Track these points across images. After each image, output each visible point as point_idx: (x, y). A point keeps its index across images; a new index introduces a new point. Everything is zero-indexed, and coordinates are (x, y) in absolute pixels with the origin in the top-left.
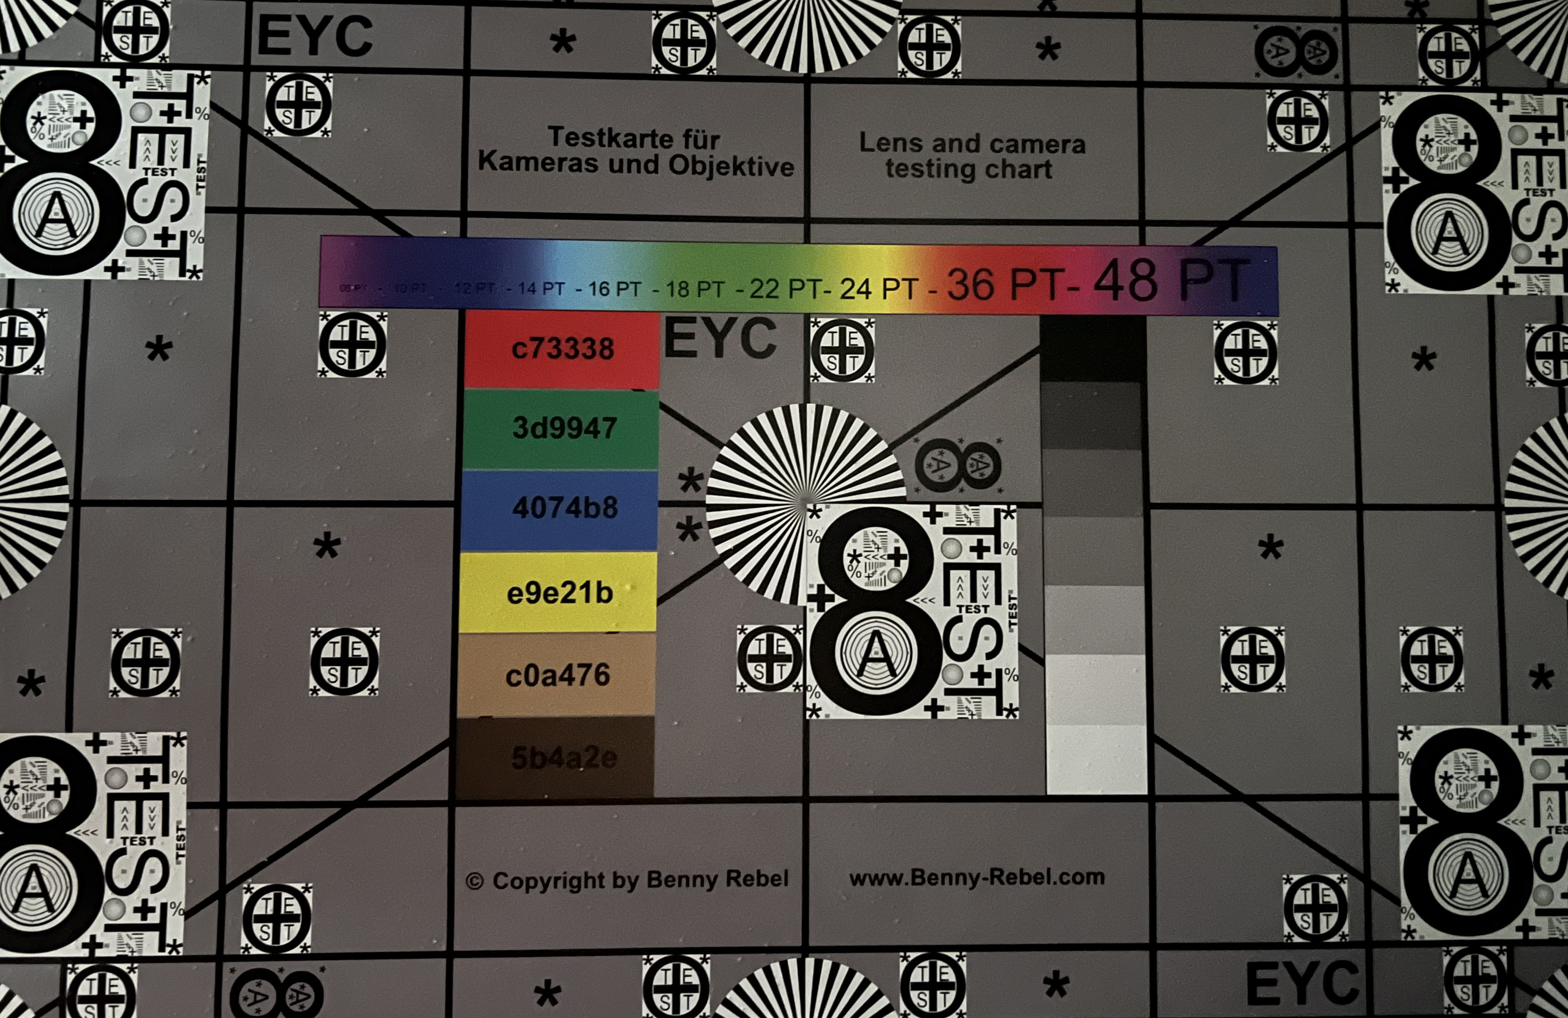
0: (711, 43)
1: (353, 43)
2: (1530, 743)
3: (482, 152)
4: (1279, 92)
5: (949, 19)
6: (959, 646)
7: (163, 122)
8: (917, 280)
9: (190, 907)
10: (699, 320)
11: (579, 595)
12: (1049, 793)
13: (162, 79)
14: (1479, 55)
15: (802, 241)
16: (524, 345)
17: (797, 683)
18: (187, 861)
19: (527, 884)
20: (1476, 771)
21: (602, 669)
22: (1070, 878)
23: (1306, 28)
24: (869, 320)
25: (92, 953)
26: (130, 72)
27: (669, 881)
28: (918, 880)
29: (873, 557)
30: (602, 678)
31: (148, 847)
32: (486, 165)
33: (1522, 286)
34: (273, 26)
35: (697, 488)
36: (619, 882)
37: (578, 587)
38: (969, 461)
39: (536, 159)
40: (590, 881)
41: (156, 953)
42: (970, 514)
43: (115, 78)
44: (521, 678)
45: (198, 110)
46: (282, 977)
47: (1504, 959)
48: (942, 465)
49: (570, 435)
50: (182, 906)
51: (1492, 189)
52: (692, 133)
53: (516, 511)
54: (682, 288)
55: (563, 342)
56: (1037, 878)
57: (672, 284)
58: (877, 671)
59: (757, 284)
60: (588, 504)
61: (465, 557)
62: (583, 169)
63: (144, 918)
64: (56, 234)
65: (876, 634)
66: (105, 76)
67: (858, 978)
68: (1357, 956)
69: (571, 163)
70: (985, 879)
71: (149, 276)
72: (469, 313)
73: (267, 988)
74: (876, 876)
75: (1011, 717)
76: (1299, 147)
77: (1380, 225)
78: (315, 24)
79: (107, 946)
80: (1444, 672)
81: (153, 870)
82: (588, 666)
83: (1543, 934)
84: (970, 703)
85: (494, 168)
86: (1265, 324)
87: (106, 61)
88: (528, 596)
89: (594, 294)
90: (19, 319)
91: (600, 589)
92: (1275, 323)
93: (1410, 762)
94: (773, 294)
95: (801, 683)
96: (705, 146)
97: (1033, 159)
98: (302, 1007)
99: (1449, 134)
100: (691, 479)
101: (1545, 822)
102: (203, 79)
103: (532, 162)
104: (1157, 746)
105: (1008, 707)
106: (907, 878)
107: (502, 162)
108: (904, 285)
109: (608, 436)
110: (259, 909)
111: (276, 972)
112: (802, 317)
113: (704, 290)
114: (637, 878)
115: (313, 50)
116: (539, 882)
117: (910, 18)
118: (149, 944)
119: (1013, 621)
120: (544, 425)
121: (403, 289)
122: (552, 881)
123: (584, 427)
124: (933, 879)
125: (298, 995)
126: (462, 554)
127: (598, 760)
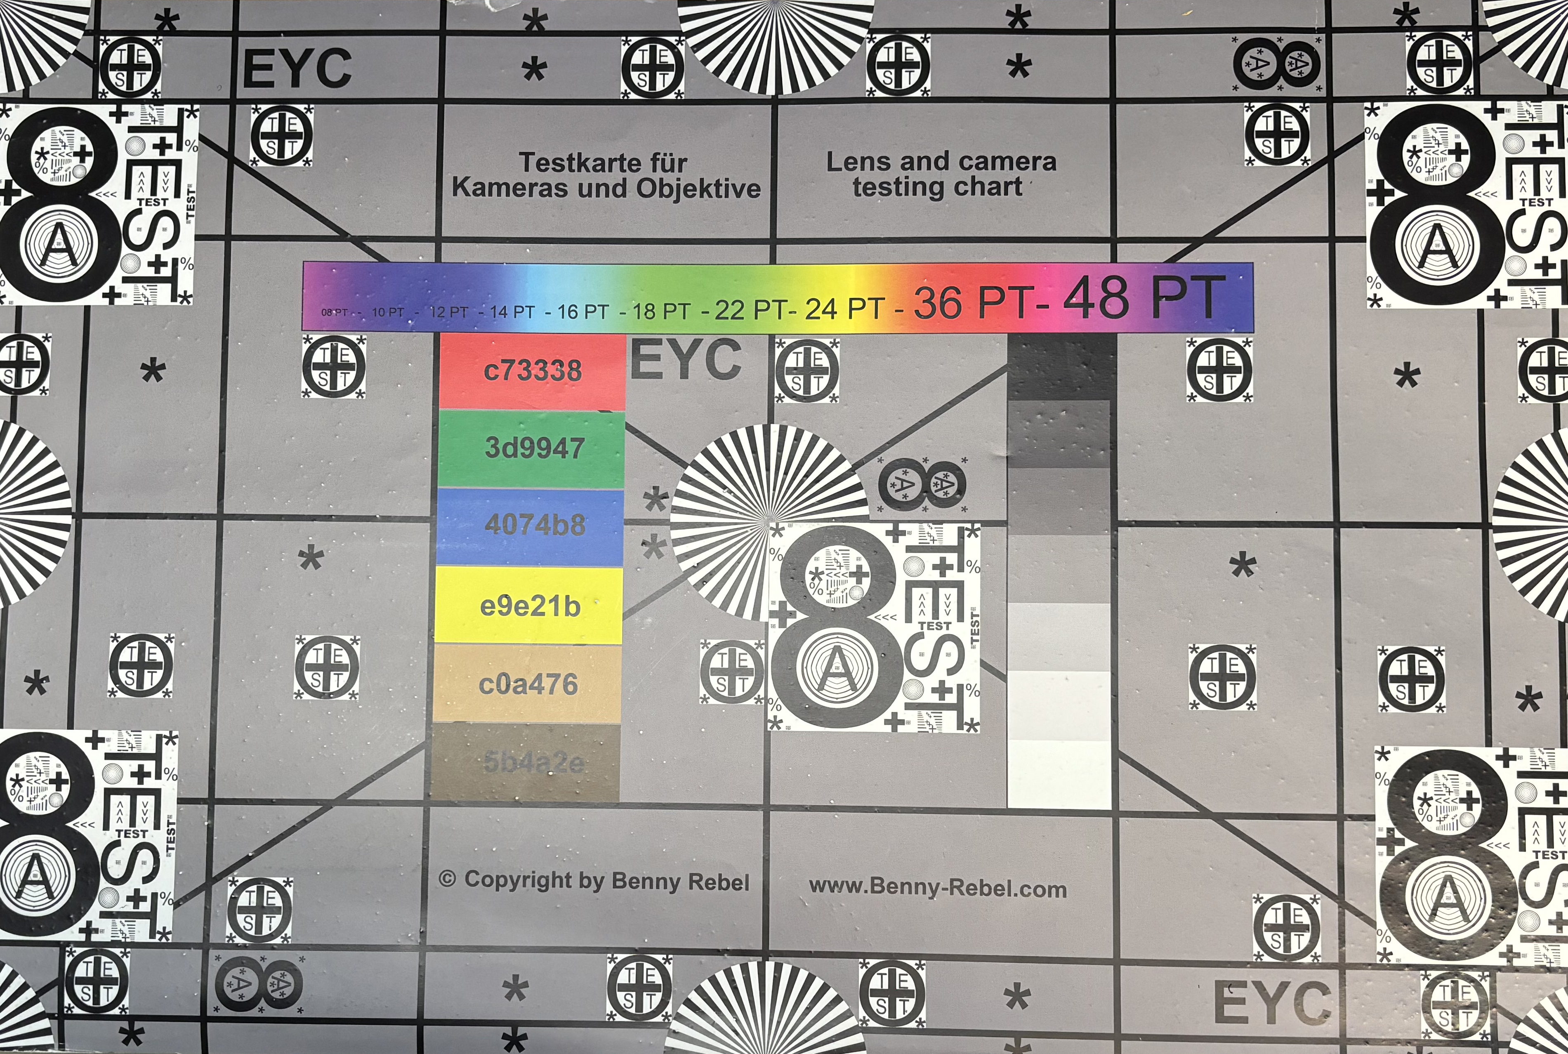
1: (333, 75)
2: (1515, 765)
3: (455, 178)
4: (1257, 105)
5: (918, 37)
6: (921, 664)
7: (155, 155)
8: (884, 299)
9: (179, 897)
10: (665, 342)
11: (548, 608)
12: (1009, 807)
13: (155, 113)
14: (1472, 63)
15: (768, 261)
16: (496, 367)
17: (759, 696)
18: (176, 853)
19: (497, 882)
20: (1457, 792)
21: (570, 679)
22: (1031, 891)
23: (1289, 38)
24: (835, 340)
25: (88, 937)
26: (125, 108)
28: (877, 888)
29: (835, 575)
30: (570, 688)
31: (140, 839)
32: (460, 191)
33: (1515, 298)
34: (257, 60)
35: (662, 507)
36: (586, 882)
37: (547, 601)
38: (933, 480)
39: (507, 185)
40: (558, 881)
41: (148, 940)
42: (933, 532)
43: (111, 114)
44: (494, 686)
45: (188, 143)
46: (264, 966)
47: (1486, 984)
48: (905, 484)
49: (540, 455)
50: (172, 896)
51: (1484, 199)
52: (660, 157)
53: (488, 527)
54: (648, 310)
55: (533, 364)
56: (998, 890)
57: (638, 306)
58: (837, 687)
59: (723, 305)
60: (556, 522)
61: (439, 570)
62: (553, 195)
63: (137, 905)
64: (58, 262)
65: (837, 650)
66: (102, 112)
67: (818, 982)
68: (1330, 977)
69: (542, 188)
70: (943, 889)
71: (142, 301)
72: (444, 336)
73: (250, 975)
74: (836, 883)
75: (972, 731)
76: (1279, 161)
77: (1362, 239)
78: (297, 57)
79: (103, 930)
80: (1424, 692)
81: (145, 860)
82: (557, 676)
83: (1528, 960)
84: (930, 716)
85: (467, 194)
86: (1239, 340)
87: (103, 97)
88: (501, 609)
89: (563, 317)
90: (27, 343)
91: (568, 603)
92: (1251, 339)
93: (1387, 782)
94: (738, 315)
95: (762, 696)
96: (672, 170)
97: (1004, 175)
98: (282, 993)
99: (1439, 143)
100: (656, 498)
101: (1531, 846)
102: (192, 112)
103: (504, 188)
104: (1121, 763)
105: (969, 722)
106: (867, 885)
107: (475, 188)
108: (870, 305)
109: (575, 456)
111: (258, 959)
112: (767, 338)
113: (669, 312)
114: (603, 878)
115: (296, 83)
116: (509, 880)
117: (879, 37)
118: (141, 930)
119: (975, 637)
120: (515, 445)
121: (382, 313)
122: (521, 879)
123: (553, 447)
124: (892, 888)
125: (278, 983)
126: (437, 568)
127: (566, 765)
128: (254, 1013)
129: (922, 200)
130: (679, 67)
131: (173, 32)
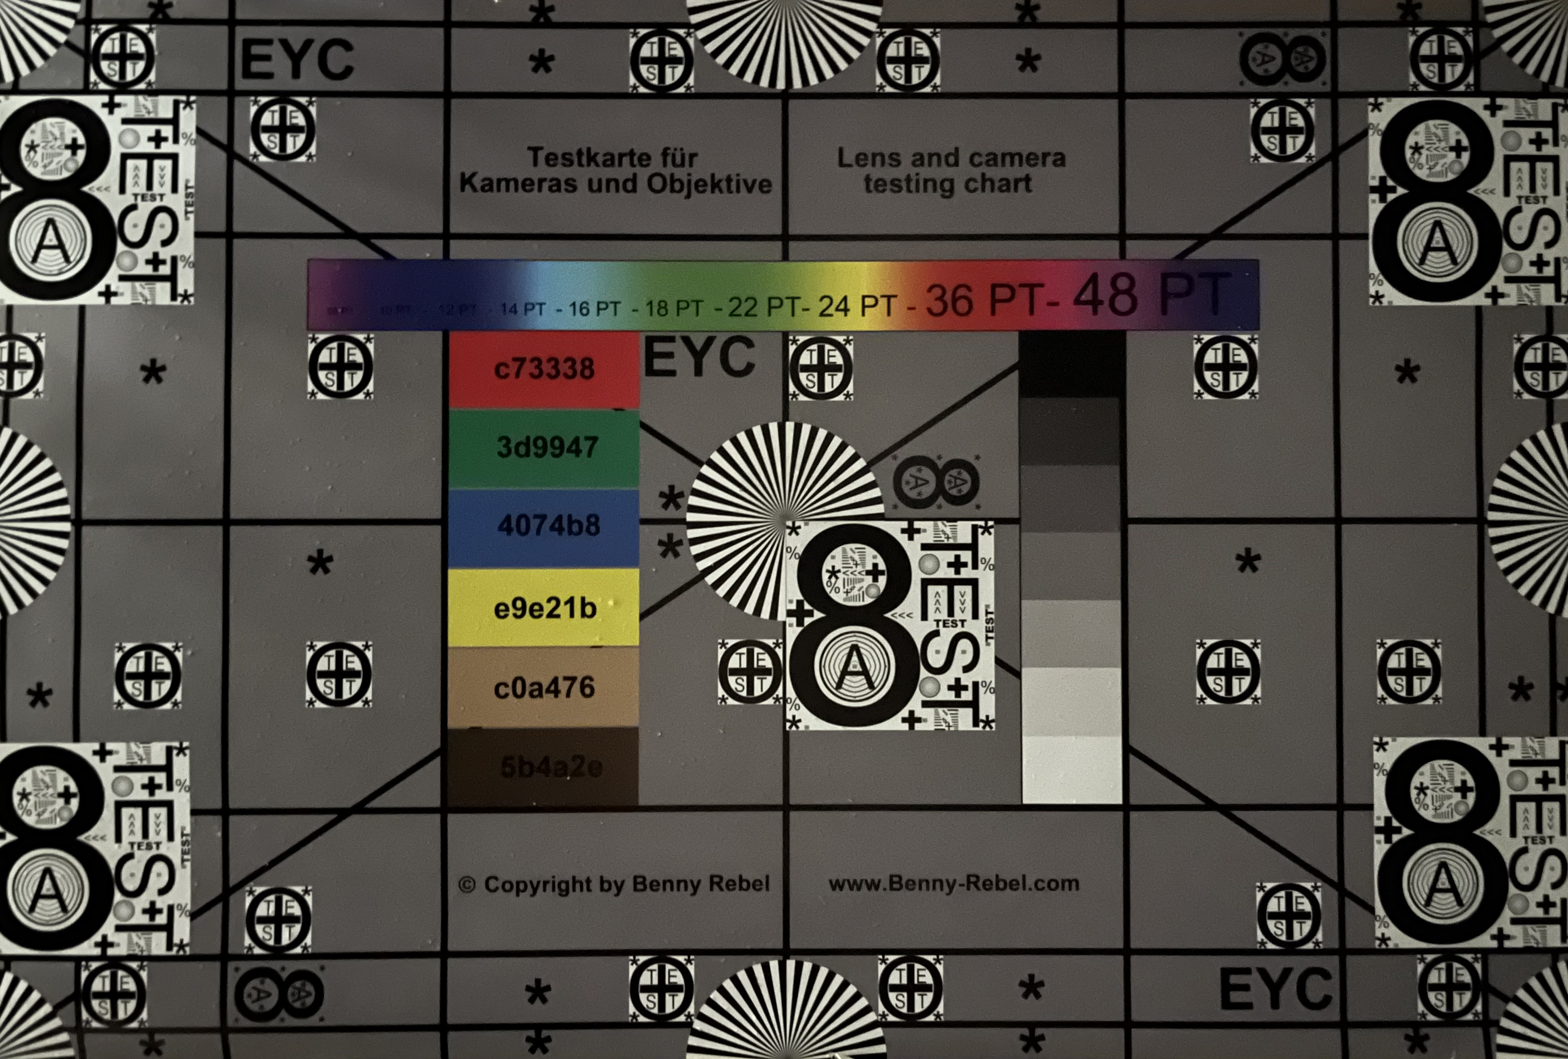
0: (689, 61)
1: (335, 66)
2: (1507, 755)
3: (463, 175)
4: (1263, 102)
5: (927, 32)
6: (936, 659)
7: (150, 148)
8: (895, 296)
9: (196, 909)
10: (678, 339)
11: (564, 610)
12: (1025, 802)
13: (149, 105)
14: (1473, 59)
15: (781, 259)
16: (507, 366)
17: (777, 696)
18: (192, 866)
19: (518, 887)
20: (1452, 781)
21: (587, 682)
22: (1045, 885)
23: (1294, 33)
24: (847, 338)
25: (104, 951)
26: (118, 99)
27: (654, 886)
28: (896, 886)
29: (852, 573)
30: (588, 691)
31: (154, 852)
32: (468, 187)
33: (1512, 295)
34: (256, 50)
35: (678, 507)
36: (606, 886)
37: (562, 603)
38: (947, 478)
39: (516, 181)
40: (578, 886)
41: (164, 953)
42: (948, 530)
43: (104, 105)
44: (510, 690)
45: (184, 136)
47: (1478, 967)
48: (920, 482)
49: (553, 455)
50: (189, 907)
51: (1483, 197)
52: (670, 152)
53: (501, 528)
54: (660, 308)
55: (544, 360)
56: (1013, 885)
57: (651, 303)
58: (855, 685)
59: (736, 302)
60: (571, 521)
61: (453, 574)
62: (562, 190)
63: (152, 918)
64: (51, 260)
65: (855, 648)
66: (94, 103)
67: (838, 980)
68: (1331, 963)
69: (551, 184)
70: (961, 885)
71: (141, 300)
72: (453, 336)
73: (270, 985)
74: (855, 881)
75: (988, 729)
76: (1283, 158)
77: (1365, 236)
78: (297, 48)
79: (118, 945)
80: (1421, 685)
81: (160, 873)
82: (573, 679)
83: (1517, 943)
84: (947, 714)
85: (474, 189)
86: (1245, 337)
87: (95, 88)
88: (515, 612)
89: (574, 314)
90: (18, 344)
91: (584, 604)
92: (1256, 336)
93: (1385, 773)
94: (751, 312)
95: (781, 695)
96: (683, 165)
97: (1014, 172)
98: (303, 1004)
99: (1440, 141)
100: (672, 497)
101: (1520, 832)
102: (188, 104)
103: (512, 184)
104: (1132, 758)
105: (984, 718)
106: (885, 883)
107: (483, 184)
108: (883, 302)
109: (589, 454)
110: (262, 910)
111: (278, 971)
112: (780, 336)
113: (682, 309)
114: (623, 882)
115: (296, 74)
116: (529, 887)
117: (888, 31)
118: (157, 944)
119: (990, 635)
120: (527, 445)
121: (389, 311)
122: (541, 885)
123: (566, 446)
124: (910, 885)
125: (299, 993)
126: (449, 571)
127: (585, 768)
128: (274, 1023)
129: (934, 198)
131: (168, 20)
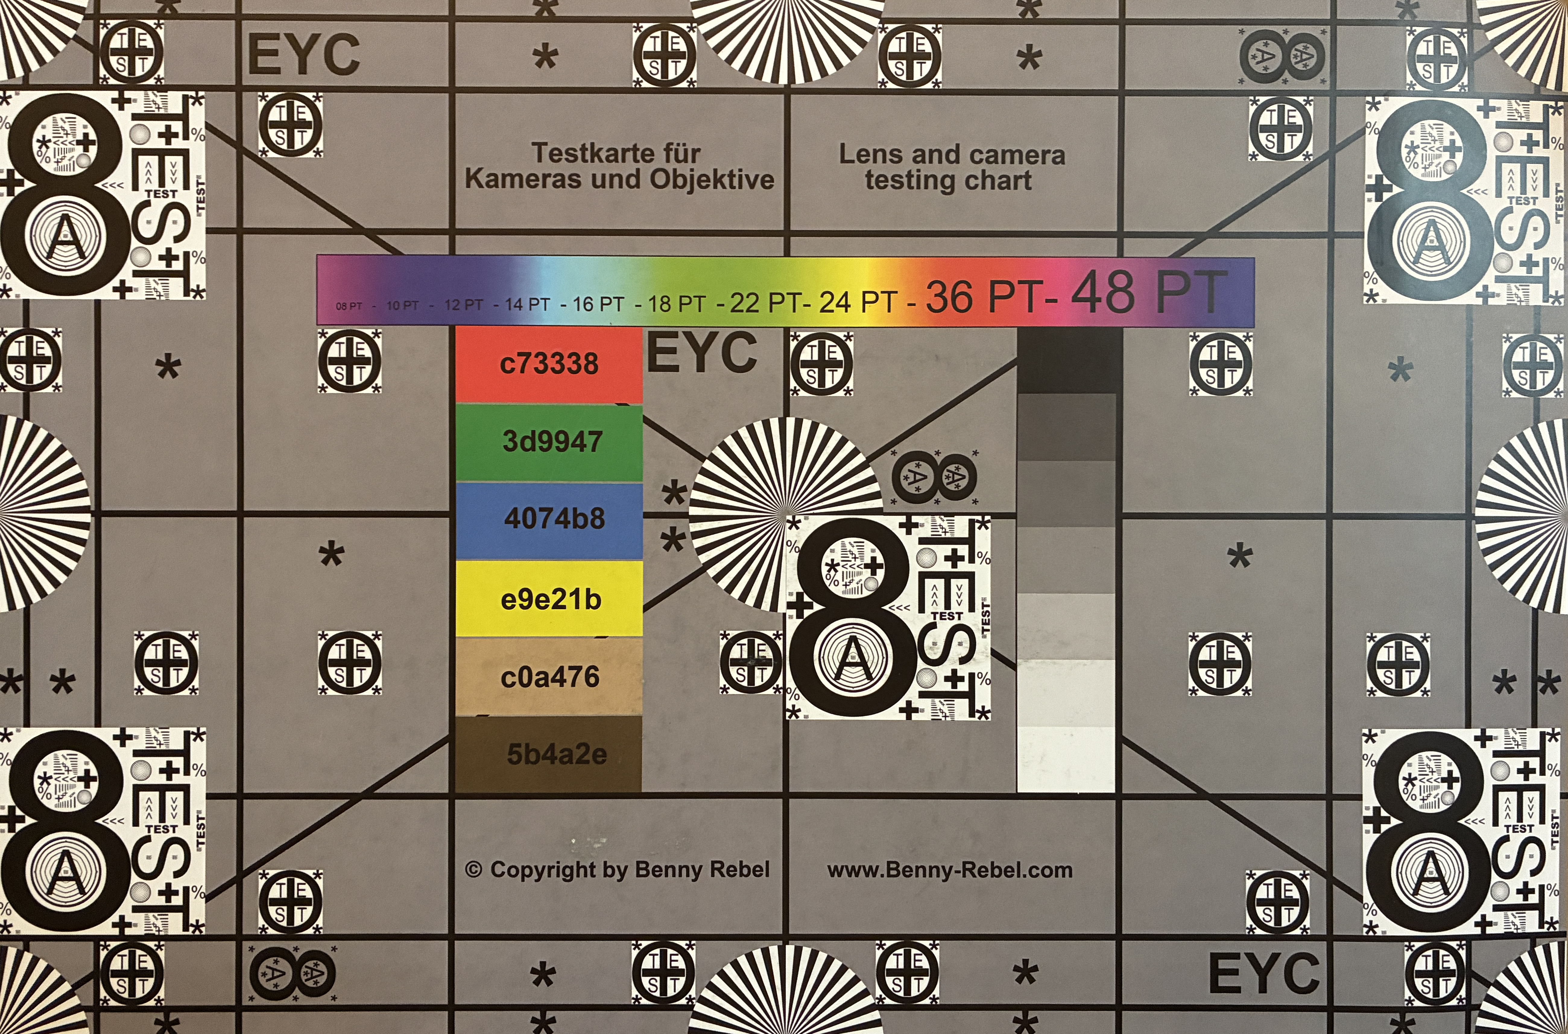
1: (342, 63)
2: (1492, 745)
3: (468, 170)
4: (1262, 99)
5: (929, 27)
7: (161, 144)
8: (896, 292)
9: (210, 890)
10: (681, 335)
11: (569, 601)
12: (1019, 791)
13: (159, 100)
14: (1466, 61)
15: (783, 254)
16: (512, 361)
17: (778, 686)
18: (207, 849)
19: (523, 873)
20: (1439, 772)
21: (592, 671)
22: (1039, 872)
23: (1293, 31)
24: (848, 333)
25: (122, 931)
26: (128, 94)
27: (657, 871)
28: (893, 872)
29: (850, 566)
30: (592, 680)
31: (170, 834)
32: (473, 182)
33: (1502, 295)
34: (262, 45)
35: (681, 501)
36: (609, 871)
37: (568, 595)
38: (945, 473)
39: (520, 176)
40: (582, 871)
41: (182, 933)
42: (945, 525)
43: (114, 101)
44: (516, 679)
45: (195, 132)
46: (297, 956)
47: (1463, 952)
48: (918, 477)
49: (558, 448)
50: (203, 890)
51: (1476, 197)
52: (673, 147)
53: (507, 522)
54: (663, 303)
55: (549, 356)
56: (1008, 872)
57: (654, 298)
58: (853, 676)
59: (738, 298)
60: (576, 516)
61: (460, 565)
62: (567, 186)
63: (168, 899)
64: (66, 255)
65: (853, 640)
66: (104, 98)
67: (836, 964)
68: (1319, 948)
69: (555, 179)
70: (957, 871)
71: (154, 295)
72: (459, 330)
73: (284, 965)
74: (853, 867)
75: (983, 719)
76: (1281, 157)
77: (1361, 235)
78: (303, 42)
79: (135, 924)
80: (1410, 677)
81: (175, 857)
82: (579, 669)
83: (1500, 928)
84: (943, 704)
85: (480, 186)
86: (1240, 335)
87: (105, 83)
88: (521, 602)
89: (578, 309)
90: (36, 338)
91: (589, 596)
92: (1250, 334)
93: (1374, 763)
94: (753, 307)
95: (781, 685)
96: (685, 160)
97: (1013, 169)
98: (316, 982)
99: (1435, 141)
100: (675, 492)
101: (1502, 820)
102: (197, 99)
103: (517, 179)
104: (1125, 747)
105: (981, 710)
106: (883, 870)
107: (488, 179)
108: (884, 298)
109: (594, 450)
110: (275, 892)
111: (291, 950)
112: (782, 331)
113: (684, 304)
114: (626, 867)
115: (303, 70)
116: (534, 870)
117: (890, 27)
118: (174, 924)
119: (986, 627)
120: (533, 440)
121: (396, 307)
122: (546, 869)
123: (571, 441)
124: (907, 872)
125: (312, 971)
126: (457, 562)
127: (589, 757)
128: (288, 1001)
129: (935, 194)
130: (691, 56)
131: (176, 16)
